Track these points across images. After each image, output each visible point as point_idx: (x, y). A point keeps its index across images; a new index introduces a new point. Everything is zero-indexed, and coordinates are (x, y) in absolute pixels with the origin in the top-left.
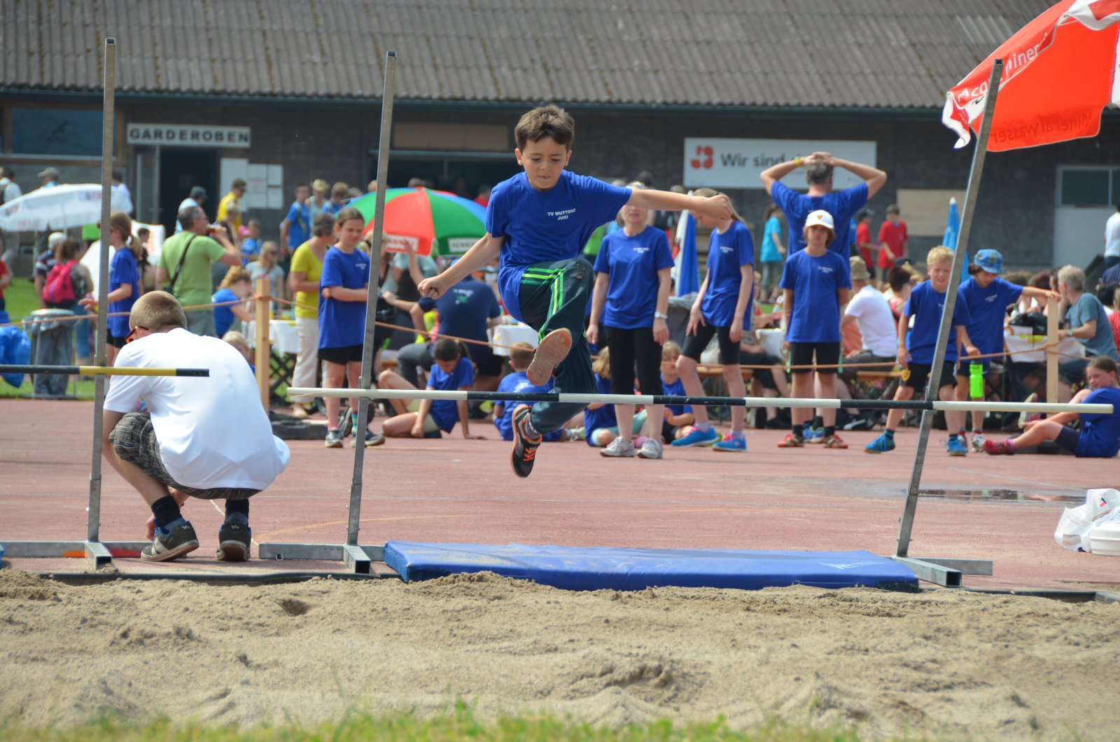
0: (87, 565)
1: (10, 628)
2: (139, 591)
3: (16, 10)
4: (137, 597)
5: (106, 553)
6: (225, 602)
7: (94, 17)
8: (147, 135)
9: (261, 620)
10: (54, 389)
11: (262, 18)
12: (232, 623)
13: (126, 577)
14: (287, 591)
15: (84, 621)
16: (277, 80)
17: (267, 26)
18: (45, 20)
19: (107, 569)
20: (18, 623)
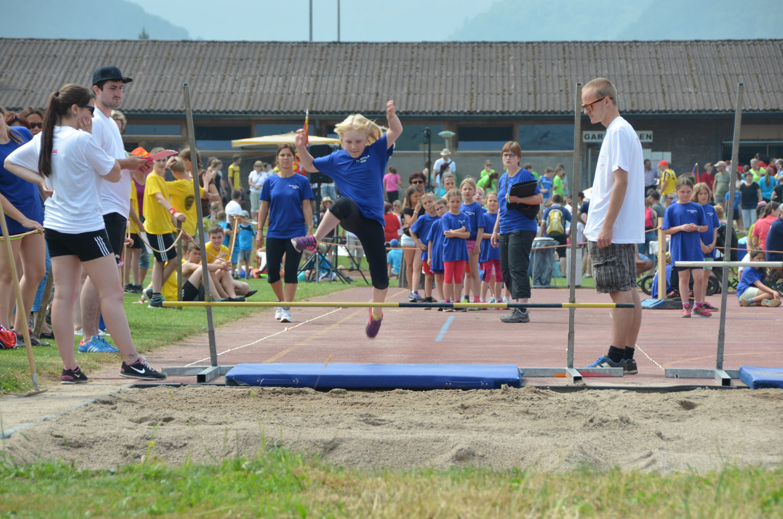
0: (569, 382)
1: (527, 417)
2: (598, 396)
3: (521, 70)
4: (597, 399)
5: (579, 375)
6: (647, 402)
7: (565, 71)
8: (594, 137)
9: (669, 413)
10: (543, 282)
11: (659, 68)
12: (652, 414)
13: (590, 388)
14: (683, 396)
15: (568, 412)
16: (668, 103)
17: (662, 73)
18: (537, 73)
19: (579, 384)
20: (532, 414)
